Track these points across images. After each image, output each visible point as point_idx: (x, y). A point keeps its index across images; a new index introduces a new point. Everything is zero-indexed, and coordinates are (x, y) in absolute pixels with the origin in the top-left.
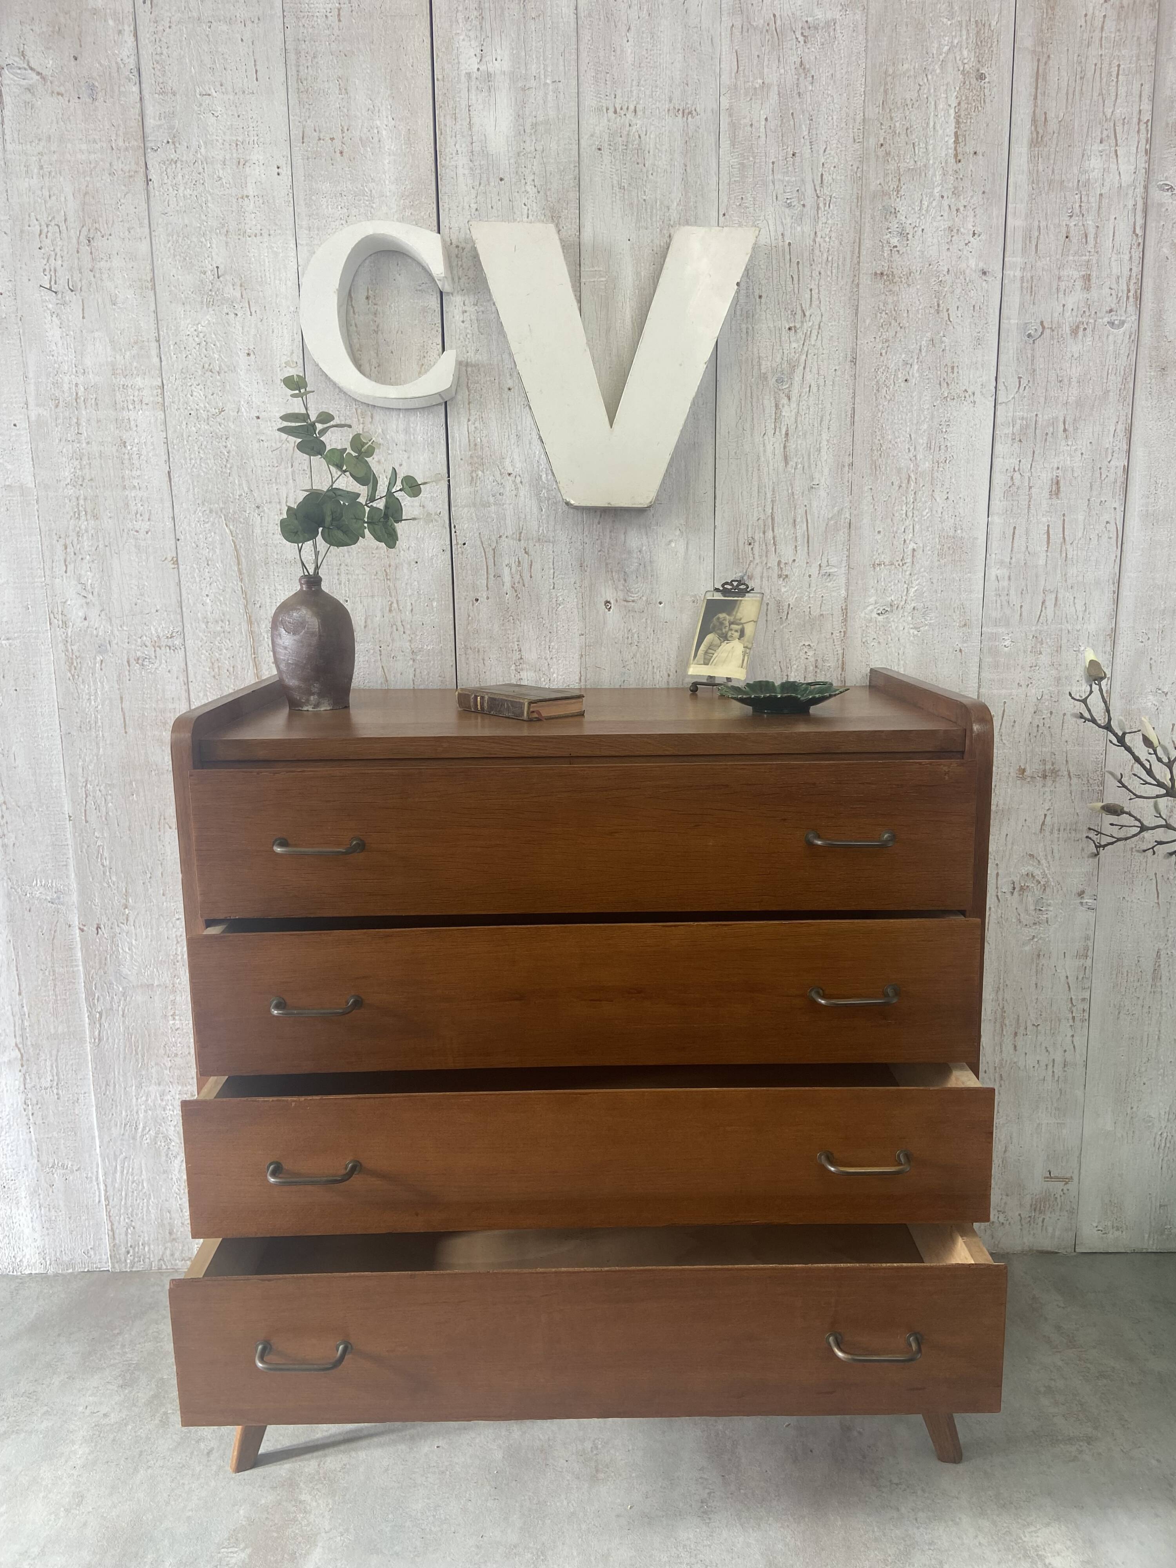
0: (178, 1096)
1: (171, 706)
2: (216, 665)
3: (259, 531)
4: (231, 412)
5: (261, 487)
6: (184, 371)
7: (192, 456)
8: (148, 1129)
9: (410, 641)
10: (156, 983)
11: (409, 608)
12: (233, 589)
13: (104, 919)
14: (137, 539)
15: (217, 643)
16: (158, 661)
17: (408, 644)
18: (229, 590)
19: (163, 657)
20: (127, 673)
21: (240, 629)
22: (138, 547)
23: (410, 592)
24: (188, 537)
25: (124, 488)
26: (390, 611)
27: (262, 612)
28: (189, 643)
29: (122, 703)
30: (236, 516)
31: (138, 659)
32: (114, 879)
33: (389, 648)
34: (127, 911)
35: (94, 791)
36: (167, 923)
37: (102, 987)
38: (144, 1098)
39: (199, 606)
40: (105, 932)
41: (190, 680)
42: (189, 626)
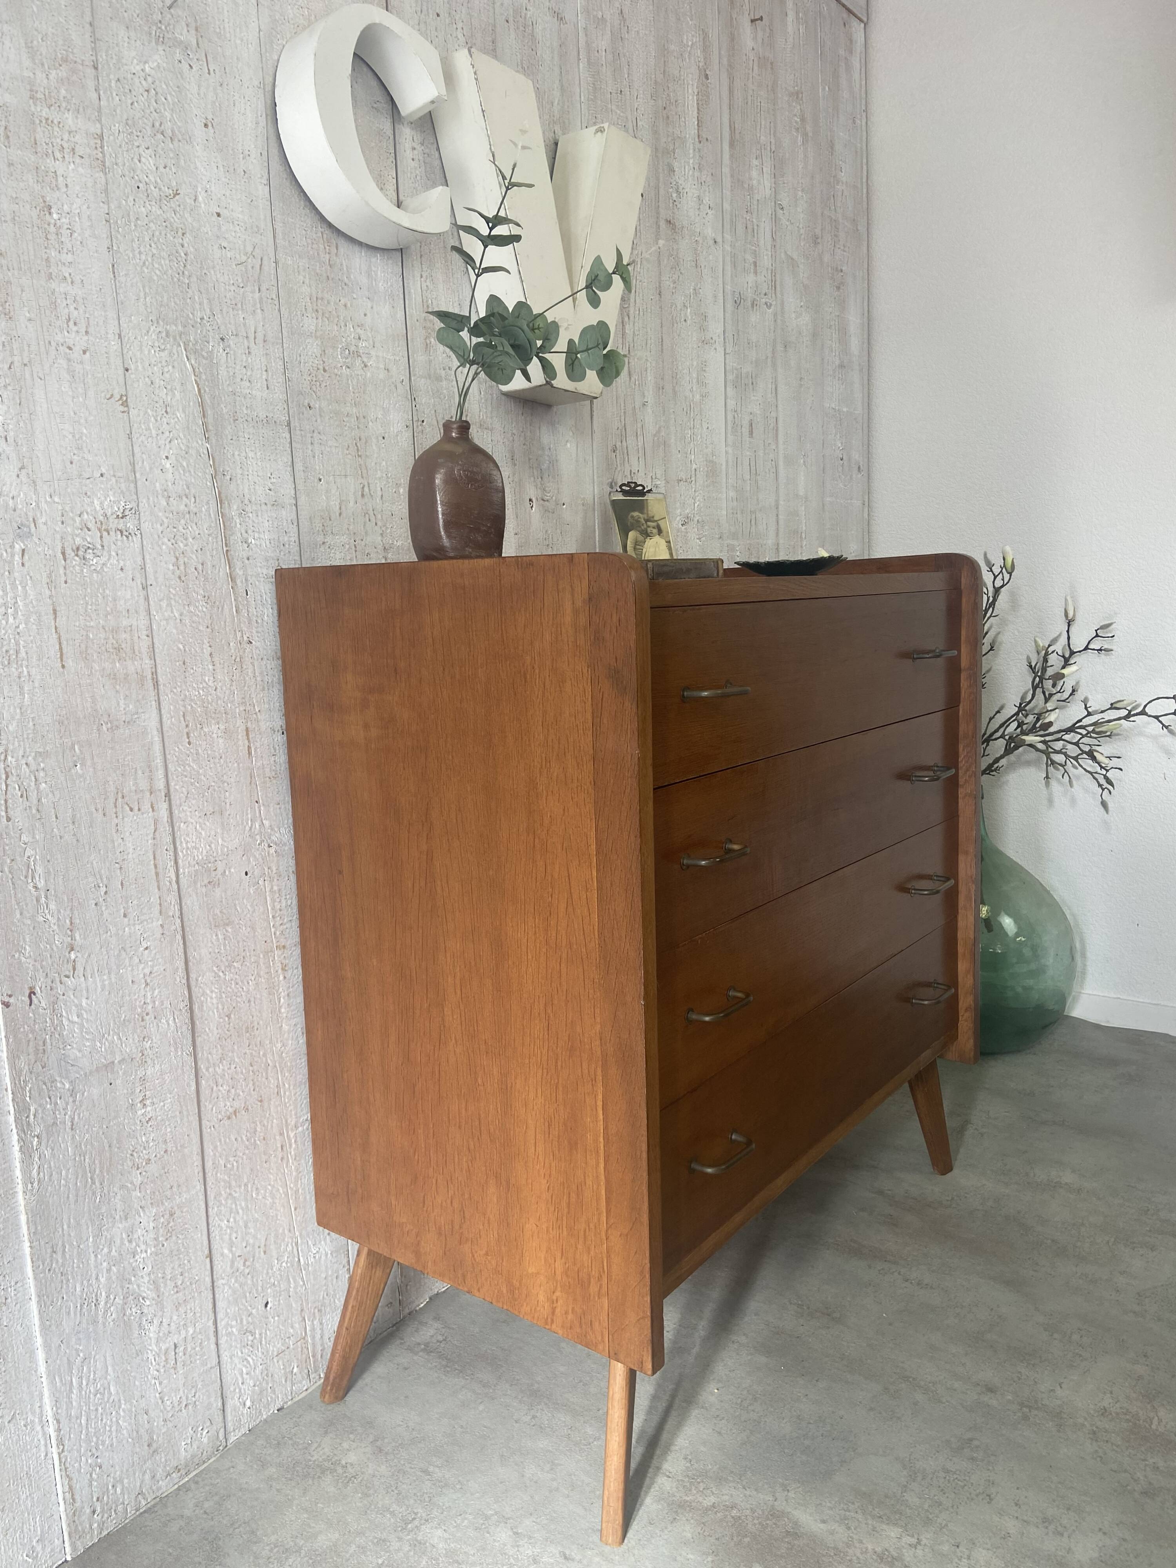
0: (152, 1225)
1: (125, 622)
2: (181, 562)
3: (225, 373)
4: (187, 198)
5: (224, 310)
6: (130, 122)
7: (142, 249)
8: (112, 1297)
9: (382, 534)
10: (118, 1058)
11: (379, 493)
12: (198, 451)
13: (41, 975)
14: (69, 360)
15: (181, 528)
16: (105, 553)
17: (380, 538)
18: (192, 452)
19: (113, 547)
20: (62, 571)
21: (208, 510)
22: (72, 373)
23: (379, 474)
24: (140, 368)
25: (50, 276)
26: (363, 495)
27: (232, 487)
28: (145, 526)
29: (55, 619)
30: (198, 347)
31: (78, 549)
32: (52, 906)
33: (363, 543)
34: (73, 956)
35: (18, 767)
36: (131, 958)
37: (40, 1091)
38: (106, 1250)
39: (157, 472)
40: (42, 999)
41: (149, 583)
42: (144, 501)
